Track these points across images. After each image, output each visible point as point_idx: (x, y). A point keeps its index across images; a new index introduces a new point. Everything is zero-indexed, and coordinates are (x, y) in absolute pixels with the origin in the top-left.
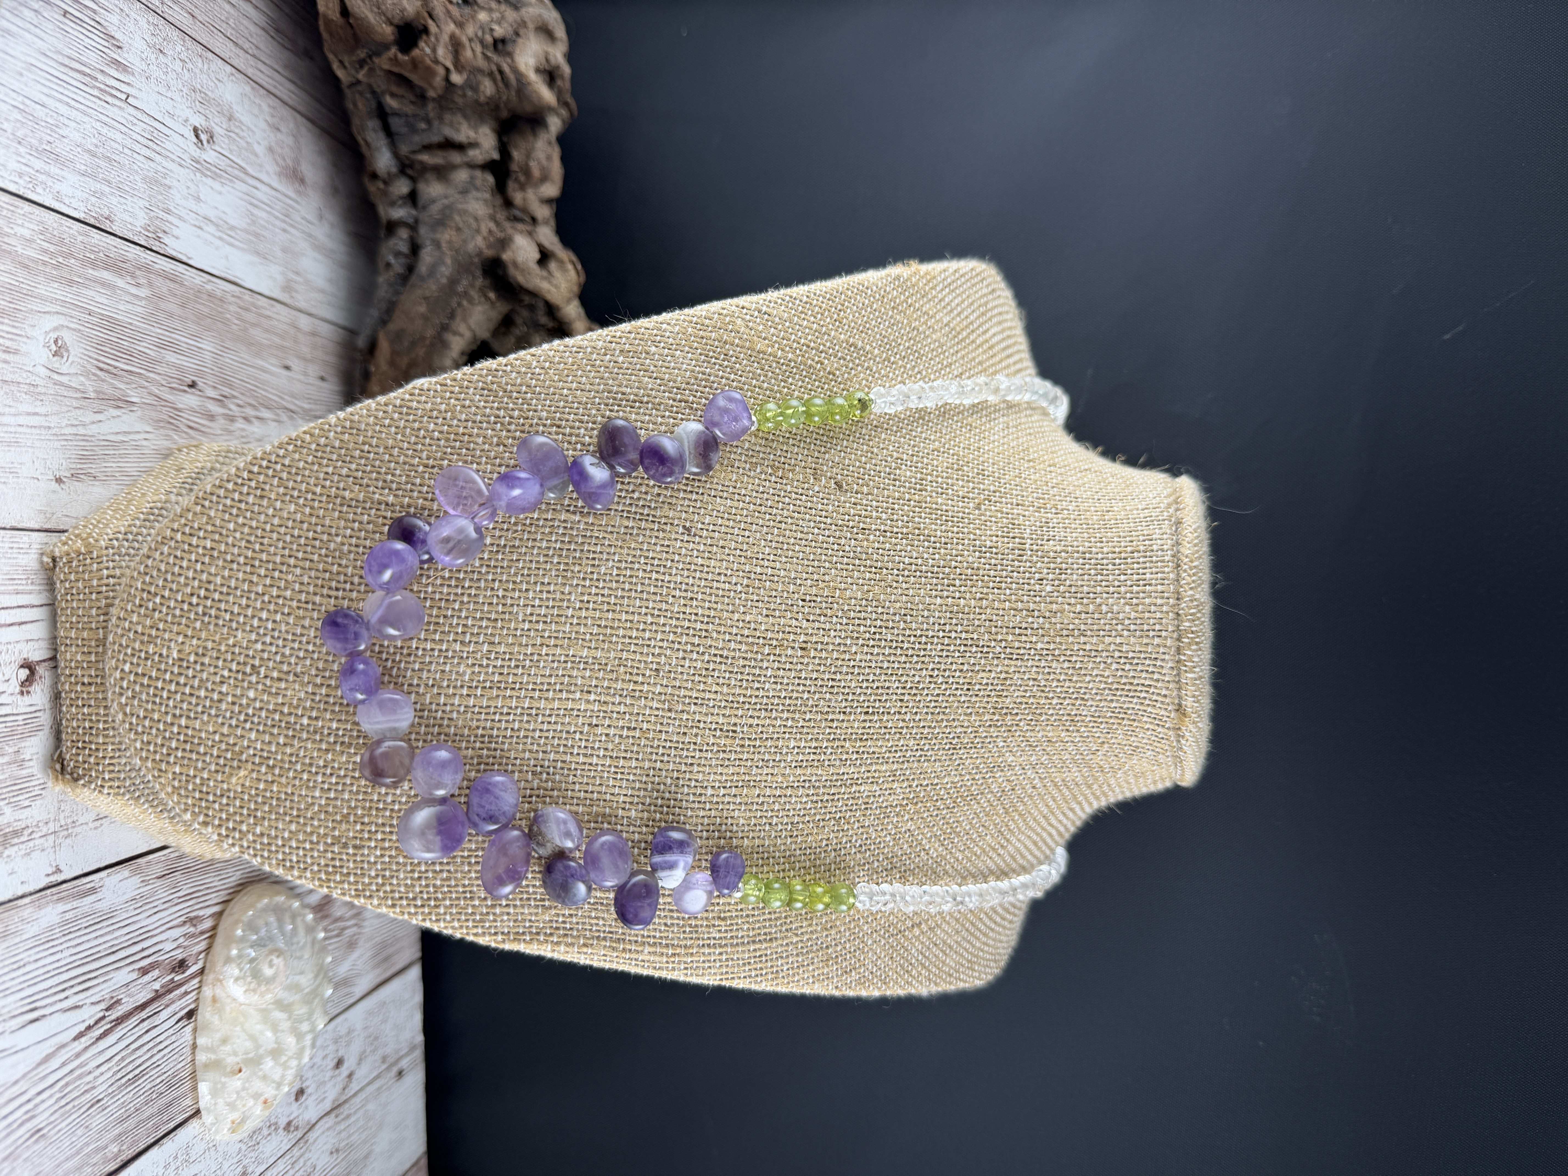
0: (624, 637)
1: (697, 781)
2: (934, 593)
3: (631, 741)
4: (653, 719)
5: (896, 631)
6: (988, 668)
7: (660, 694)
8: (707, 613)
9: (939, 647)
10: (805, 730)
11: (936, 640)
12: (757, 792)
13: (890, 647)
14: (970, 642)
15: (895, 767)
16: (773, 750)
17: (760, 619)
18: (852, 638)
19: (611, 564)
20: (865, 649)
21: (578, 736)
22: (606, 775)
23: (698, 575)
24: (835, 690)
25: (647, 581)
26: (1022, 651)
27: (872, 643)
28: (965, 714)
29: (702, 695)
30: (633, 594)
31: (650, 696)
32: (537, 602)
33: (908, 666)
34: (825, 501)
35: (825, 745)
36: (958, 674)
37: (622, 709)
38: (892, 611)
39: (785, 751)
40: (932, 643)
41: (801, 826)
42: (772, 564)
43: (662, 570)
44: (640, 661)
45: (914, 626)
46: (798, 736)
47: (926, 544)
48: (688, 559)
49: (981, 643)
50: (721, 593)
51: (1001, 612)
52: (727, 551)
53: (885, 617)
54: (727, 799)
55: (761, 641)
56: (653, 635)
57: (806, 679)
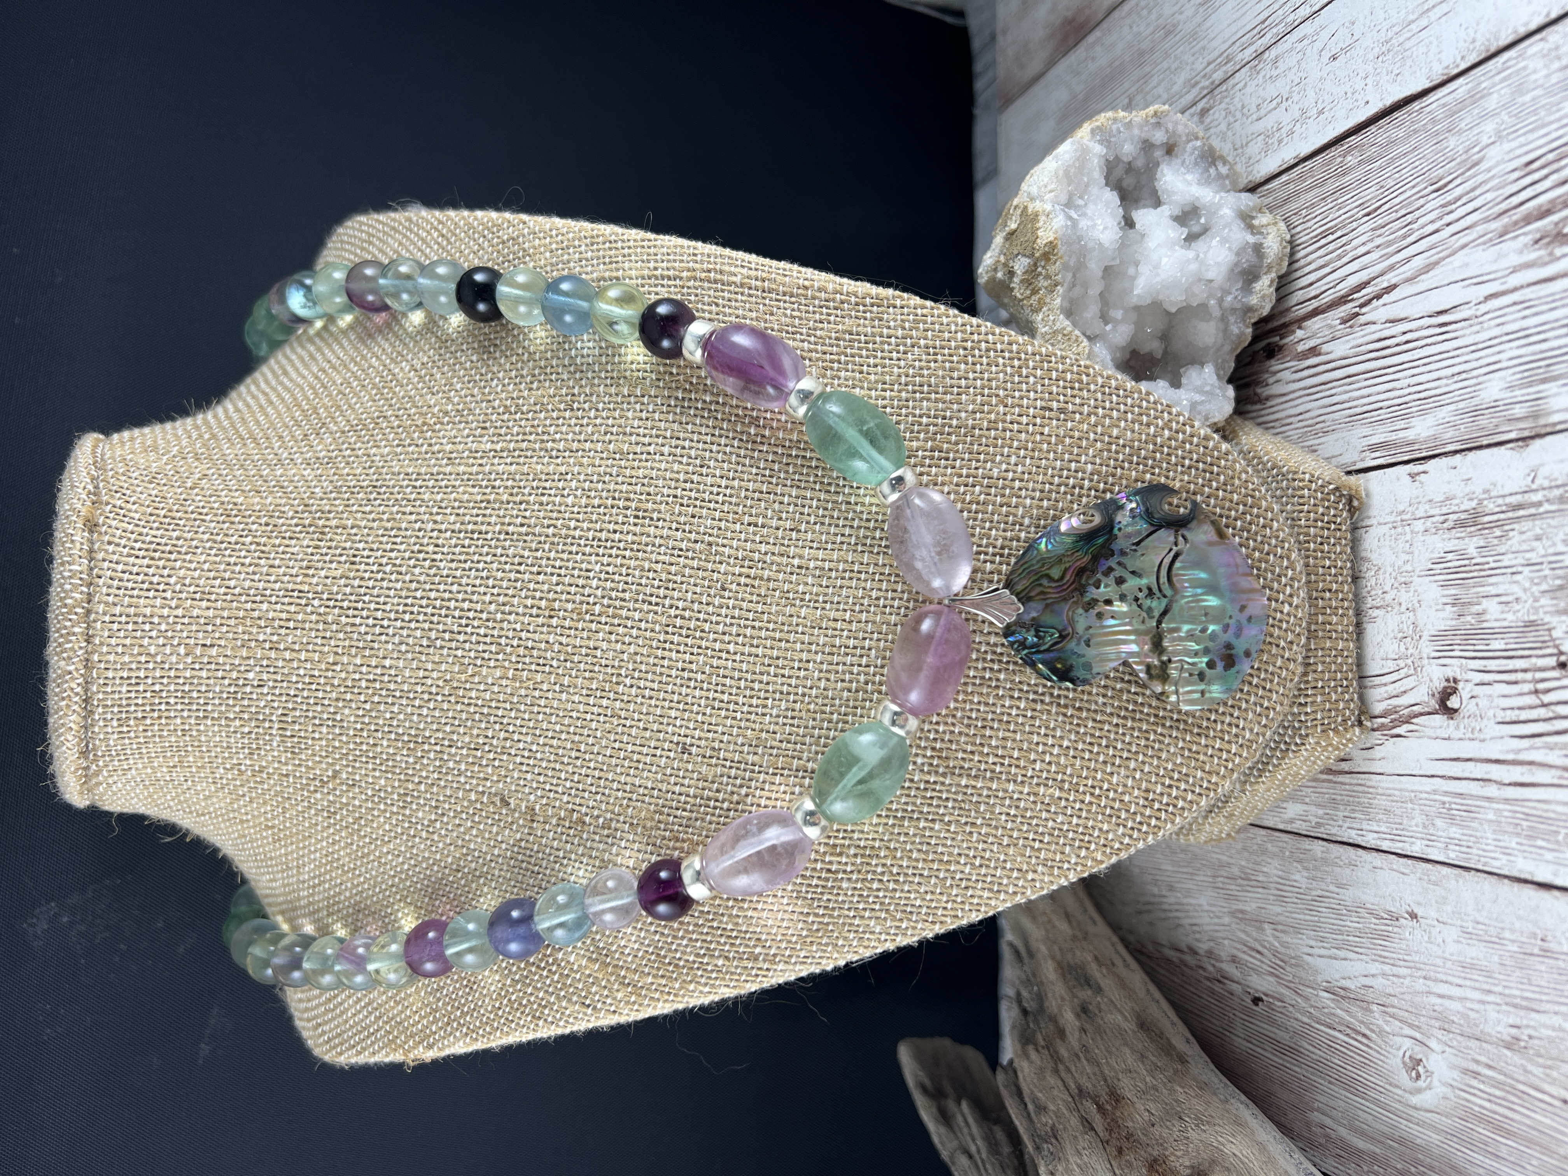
0: (761, 629)
1: (681, 463)
2: (393, 672)
3: (754, 511)
4: (729, 535)
5: (441, 627)
6: (329, 581)
7: (721, 563)
8: (666, 653)
9: (388, 607)
10: (555, 515)
11: (392, 616)
12: (611, 447)
13: (448, 608)
14: (351, 612)
15: (448, 469)
16: (593, 494)
17: (604, 645)
18: (495, 621)
19: (775, 712)
20: (479, 607)
21: (812, 519)
22: (782, 475)
23: (676, 698)
24: (516, 560)
25: (734, 691)
26: (286, 600)
27: (471, 614)
28: (359, 527)
29: (674, 560)
30: (749, 676)
31: (732, 561)
32: (855, 669)
33: (428, 587)
34: (522, 782)
35: (532, 498)
36: (367, 575)
37: (763, 548)
38: (445, 651)
39: (579, 493)
40: (397, 612)
41: (562, 406)
42: (588, 708)
43: (716, 704)
44: (743, 600)
45: (418, 633)
46: (563, 508)
47: (401, 731)
48: (686, 715)
49: (336, 611)
50: (650, 676)
51: (310, 647)
52: (641, 725)
53: (453, 644)
54: (647, 440)
55: (603, 620)
56: (727, 629)
57: (552, 574)
